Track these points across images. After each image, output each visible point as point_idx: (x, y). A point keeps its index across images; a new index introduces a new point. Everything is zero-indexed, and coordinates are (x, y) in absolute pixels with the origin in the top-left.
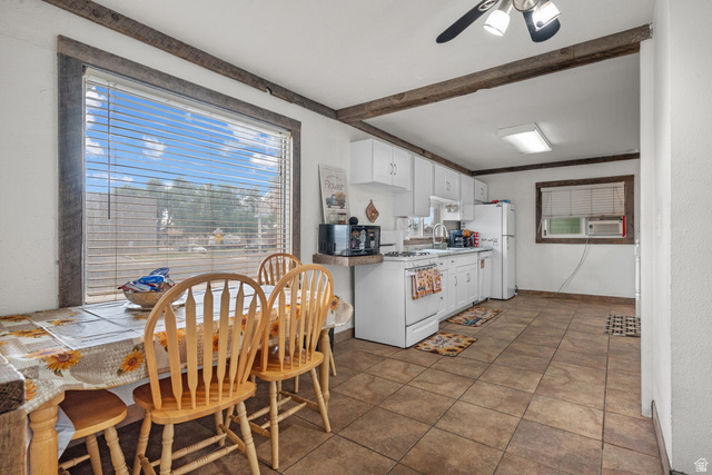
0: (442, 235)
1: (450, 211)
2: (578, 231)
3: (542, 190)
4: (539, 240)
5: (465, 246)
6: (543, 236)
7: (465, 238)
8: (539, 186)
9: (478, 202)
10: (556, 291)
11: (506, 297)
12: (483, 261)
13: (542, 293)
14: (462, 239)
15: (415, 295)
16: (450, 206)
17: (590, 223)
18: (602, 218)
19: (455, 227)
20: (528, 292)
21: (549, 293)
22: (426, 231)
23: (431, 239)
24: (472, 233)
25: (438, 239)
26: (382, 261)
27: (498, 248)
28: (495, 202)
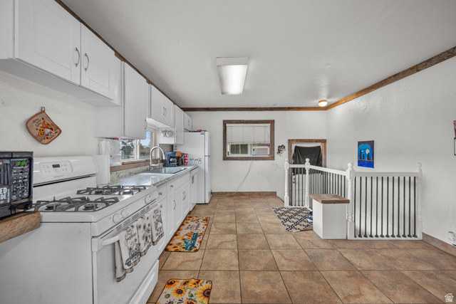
0: (158, 156)
1: (165, 135)
2: (246, 153)
3: (227, 125)
4: (225, 158)
5: (178, 165)
6: (227, 156)
7: (178, 158)
8: (225, 123)
9: (186, 130)
10: (235, 191)
11: (207, 202)
12: (193, 178)
13: (227, 193)
14: (176, 159)
15: (119, 274)
16: (166, 131)
17: (253, 147)
18: (259, 145)
19: (169, 149)
20: (218, 193)
21: (231, 193)
22: (142, 154)
23: (148, 161)
24: (183, 154)
25: (155, 161)
26: (38, 224)
27: (202, 166)
28: (200, 131)
